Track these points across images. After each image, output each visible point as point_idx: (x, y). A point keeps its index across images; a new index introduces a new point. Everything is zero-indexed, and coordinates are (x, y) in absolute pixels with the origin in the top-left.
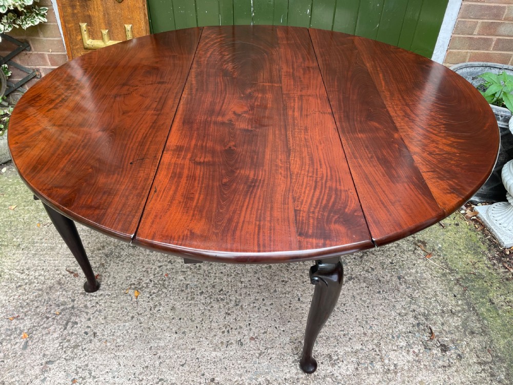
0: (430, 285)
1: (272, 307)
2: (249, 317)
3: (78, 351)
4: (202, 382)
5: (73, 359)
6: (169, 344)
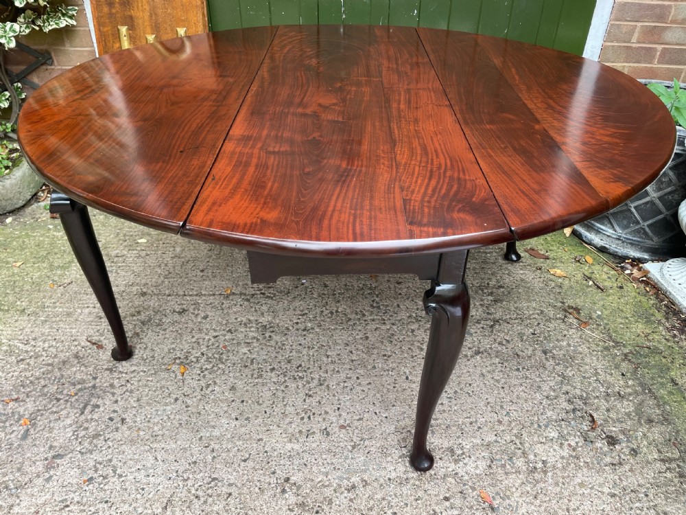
0: (588, 360)
1: (369, 387)
2: (339, 400)
3: (100, 442)
4: (272, 482)
5: (91, 452)
6: (227, 433)
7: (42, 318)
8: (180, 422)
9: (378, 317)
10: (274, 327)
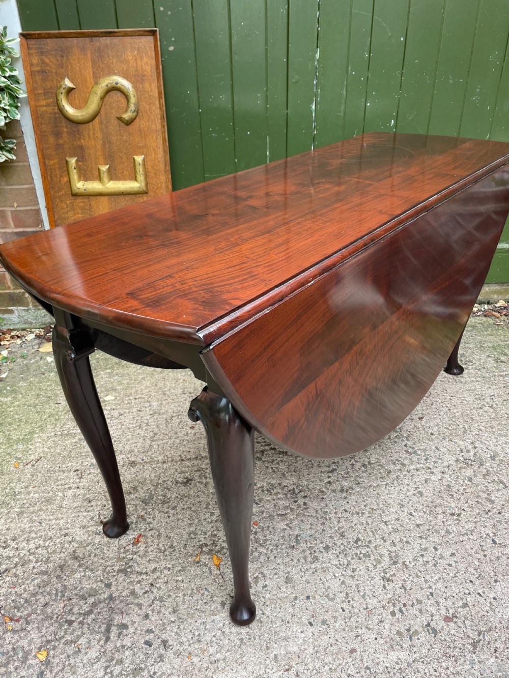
6: (306, 647)
7: (17, 510)
8: (240, 637)
9: (421, 465)
10: (305, 491)
